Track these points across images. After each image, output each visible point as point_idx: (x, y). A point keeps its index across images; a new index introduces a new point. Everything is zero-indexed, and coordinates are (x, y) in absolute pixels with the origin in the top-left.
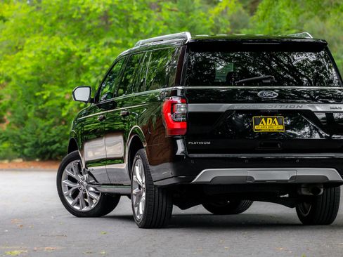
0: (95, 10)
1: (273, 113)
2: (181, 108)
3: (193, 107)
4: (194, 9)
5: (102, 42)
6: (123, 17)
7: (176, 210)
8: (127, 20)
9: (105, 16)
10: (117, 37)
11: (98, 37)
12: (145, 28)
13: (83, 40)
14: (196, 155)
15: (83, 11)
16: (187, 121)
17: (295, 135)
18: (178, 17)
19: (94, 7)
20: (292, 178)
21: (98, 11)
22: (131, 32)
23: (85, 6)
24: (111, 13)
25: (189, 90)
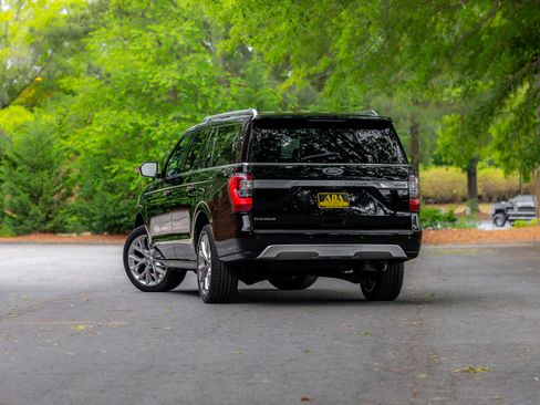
0: (164, 85)
1: (338, 190)
2: (247, 184)
3: (259, 184)
4: (262, 85)
5: (170, 117)
6: (192, 92)
7: (242, 285)
8: (195, 95)
9: (174, 91)
10: (185, 113)
11: (166, 112)
12: (214, 103)
13: (151, 114)
14: (261, 231)
15: (152, 86)
16: (253, 197)
17: (360, 212)
18: (246, 92)
19: (163, 82)
20: (356, 254)
21: (167, 86)
22: (200, 107)
23: (154, 81)
24: (180, 88)
25: (254, 167)
